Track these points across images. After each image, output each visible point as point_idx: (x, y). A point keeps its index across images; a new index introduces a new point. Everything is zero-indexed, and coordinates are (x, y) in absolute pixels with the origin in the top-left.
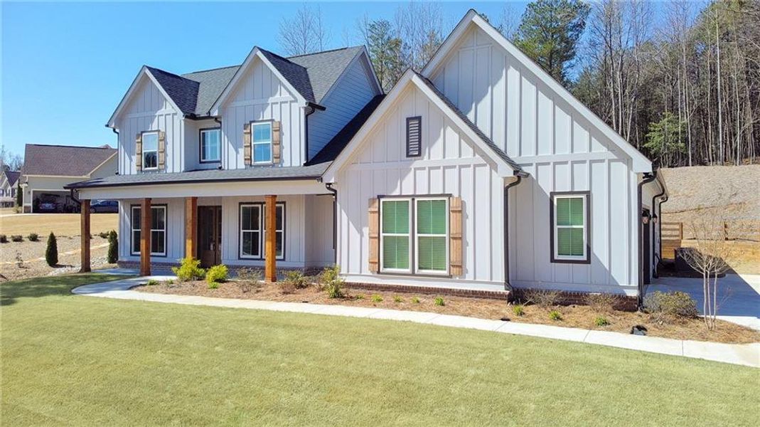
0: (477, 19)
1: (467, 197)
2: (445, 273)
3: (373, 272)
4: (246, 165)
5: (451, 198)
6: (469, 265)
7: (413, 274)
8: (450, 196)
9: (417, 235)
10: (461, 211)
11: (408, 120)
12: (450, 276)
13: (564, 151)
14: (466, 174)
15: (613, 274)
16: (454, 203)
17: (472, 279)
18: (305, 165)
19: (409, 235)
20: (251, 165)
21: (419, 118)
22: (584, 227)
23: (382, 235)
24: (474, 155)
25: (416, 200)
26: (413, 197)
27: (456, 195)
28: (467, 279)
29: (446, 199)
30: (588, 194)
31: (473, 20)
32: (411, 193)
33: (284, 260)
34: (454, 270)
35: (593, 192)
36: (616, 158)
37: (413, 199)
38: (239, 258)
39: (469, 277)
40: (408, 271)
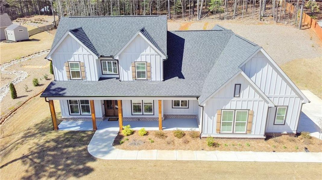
0: (262, 50)
1: (255, 110)
2: (245, 132)
3: (217, 132)
4: (133, 79)
5: (250, 111)
6: (253, 130)
7: (233, 133)
8: (249, 110)
9: (235, 122)
10: (252, 115)
11: (236, 85)
12: (246, 134)
13: (283, 94)
14: (256, 103)
15: (290, 127)
16: (250, 112)
17: (253, 134)
18: (163, 81)
19: (233, 122)
20: (136, 80)
21: (240, 85)
22: (285, 115)
23: (222, 121)
24: (259, 98)
25: (236, 111)
26: (235, 110)
27: (251, 110)
28: (252, 134)
29: (248, 111)
30: (288, 106)
31: (261, 50)
32: (235, 109)
33: (154, 115)
34: (248, 132)
35: (289, 106)
36: (298, 97)
37: (235, 111)
38: (132, 115)
39: (253, 133)
40: (231, 132)
